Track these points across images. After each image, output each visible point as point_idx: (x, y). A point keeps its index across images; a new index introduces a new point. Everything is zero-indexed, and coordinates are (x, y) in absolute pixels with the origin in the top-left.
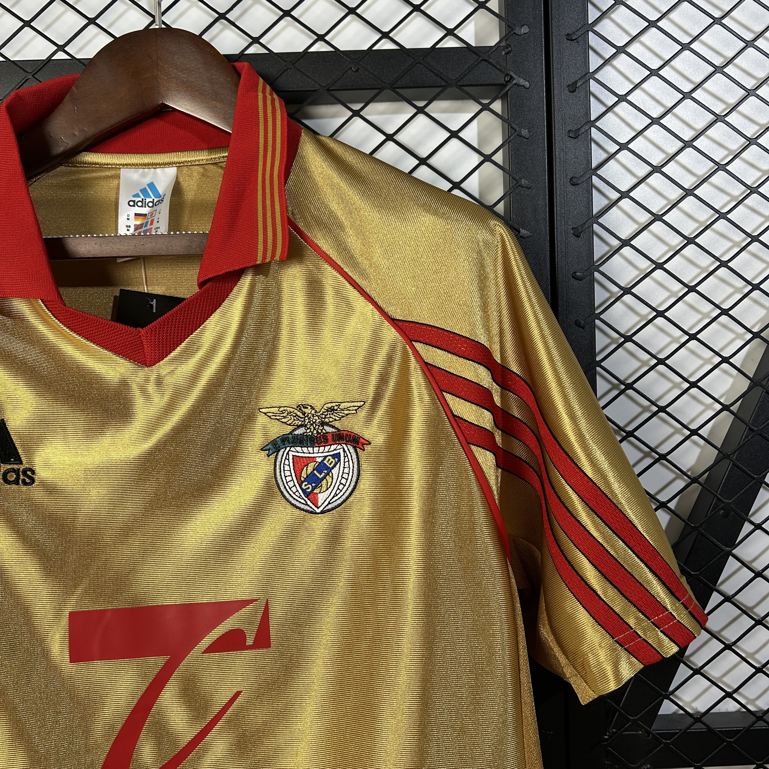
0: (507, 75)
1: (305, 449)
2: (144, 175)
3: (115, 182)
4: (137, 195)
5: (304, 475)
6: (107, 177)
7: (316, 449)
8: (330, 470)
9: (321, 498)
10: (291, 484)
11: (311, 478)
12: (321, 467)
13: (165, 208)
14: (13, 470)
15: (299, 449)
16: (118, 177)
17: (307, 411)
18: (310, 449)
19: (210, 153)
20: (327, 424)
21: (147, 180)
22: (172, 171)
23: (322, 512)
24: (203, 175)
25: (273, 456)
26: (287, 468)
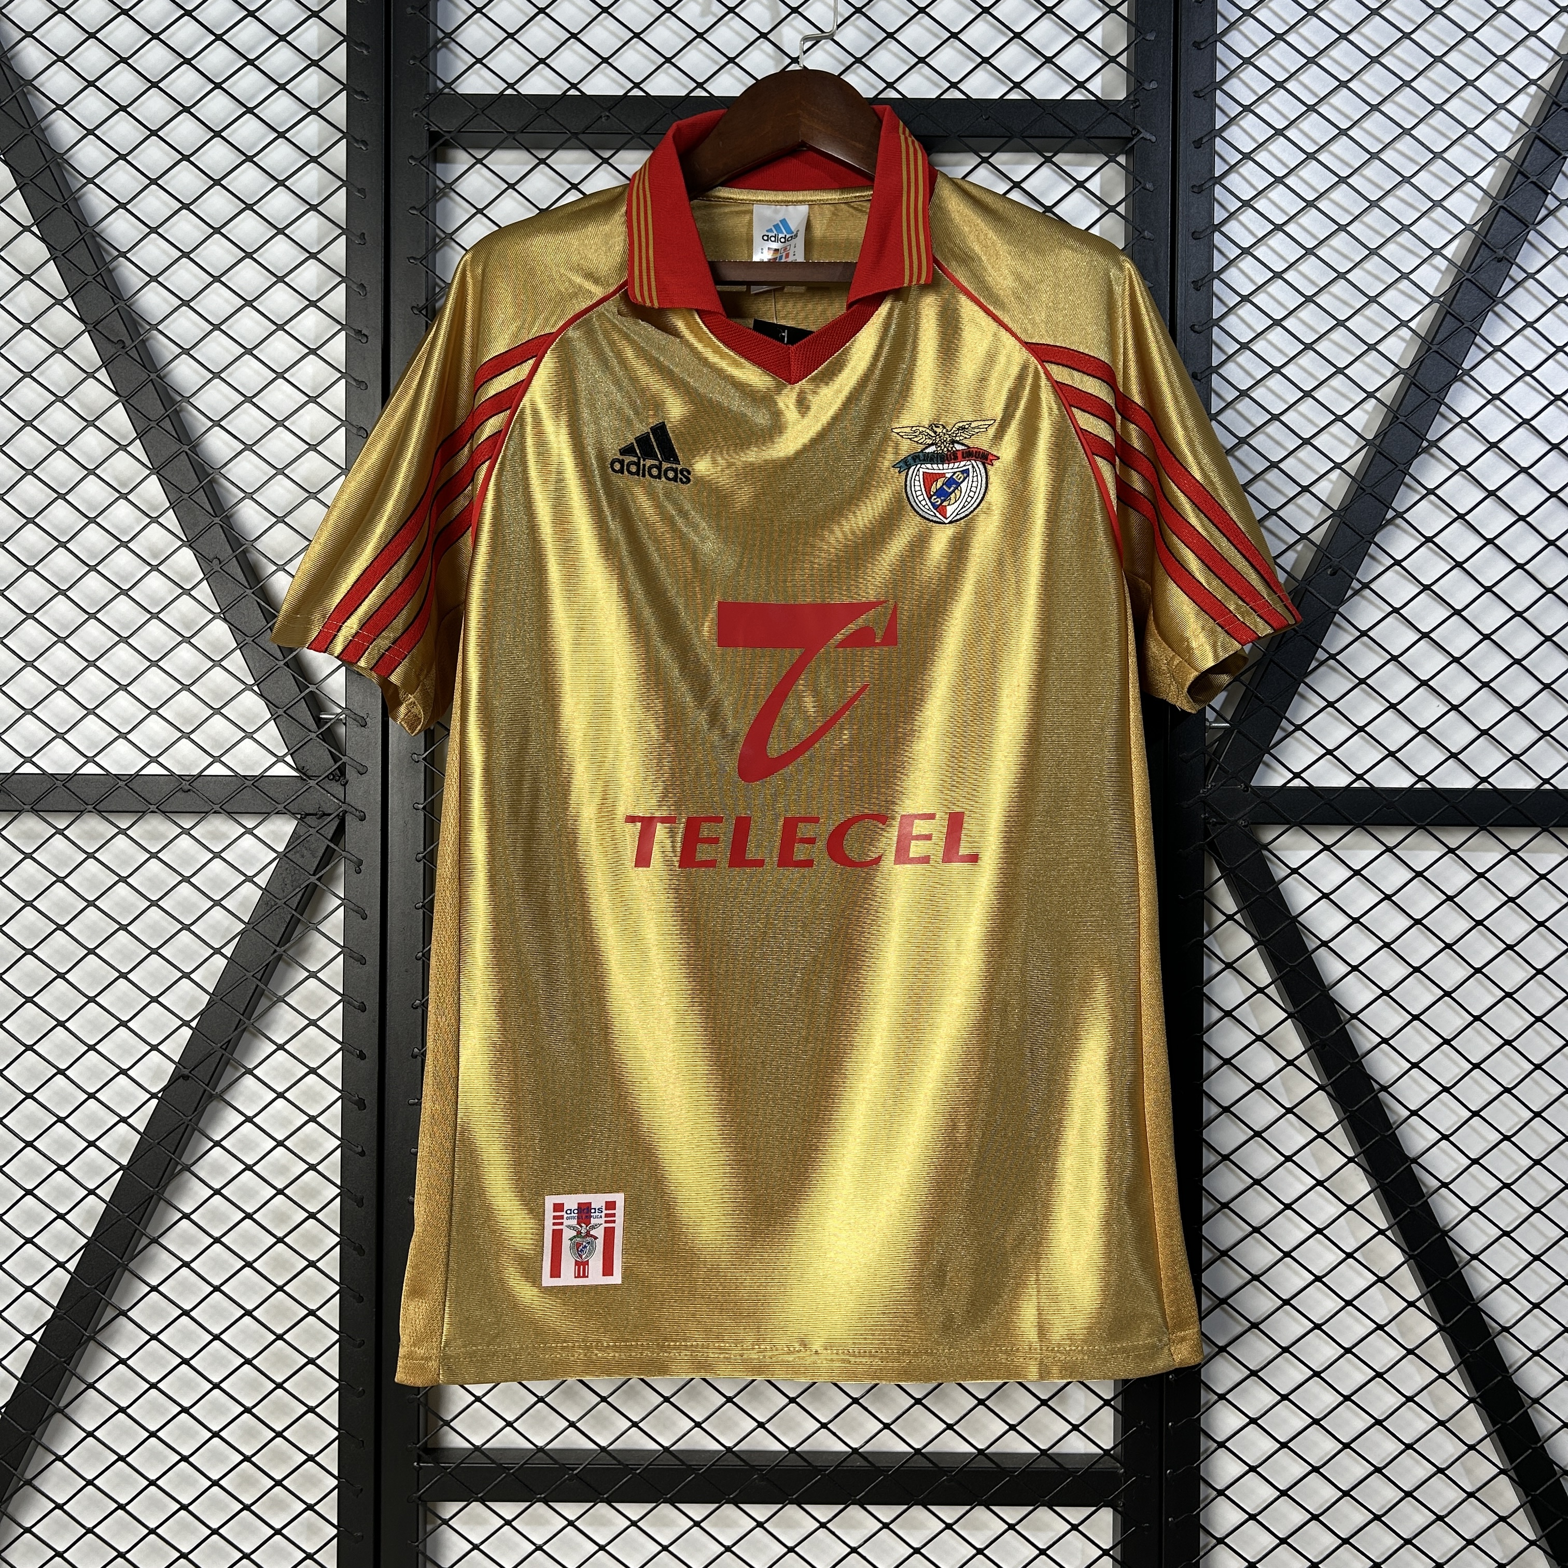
0: (1134, 129)
1: (935, 466)
2: (776, 212)
3: (747, 217)
4: (770, 230)
5: (933, 489)
6: (737, 213)
7: (946, 466)
8: (958, 484)
9: (950, 510)
10: (921, 498)
11: (941, 493)
12: (951, 482)
13: (800, 242)
14: (672, 469)
15: (929, 466)
16: (751, 212)
17: (939, 430)
18: (940, 466)
19: (842, 193)
20: (958, 442)
21: (780, 217)
22: (804, 209)
23: (951, 522)
24: (834, 214)
25: (904, 473)
26: (917, 483)
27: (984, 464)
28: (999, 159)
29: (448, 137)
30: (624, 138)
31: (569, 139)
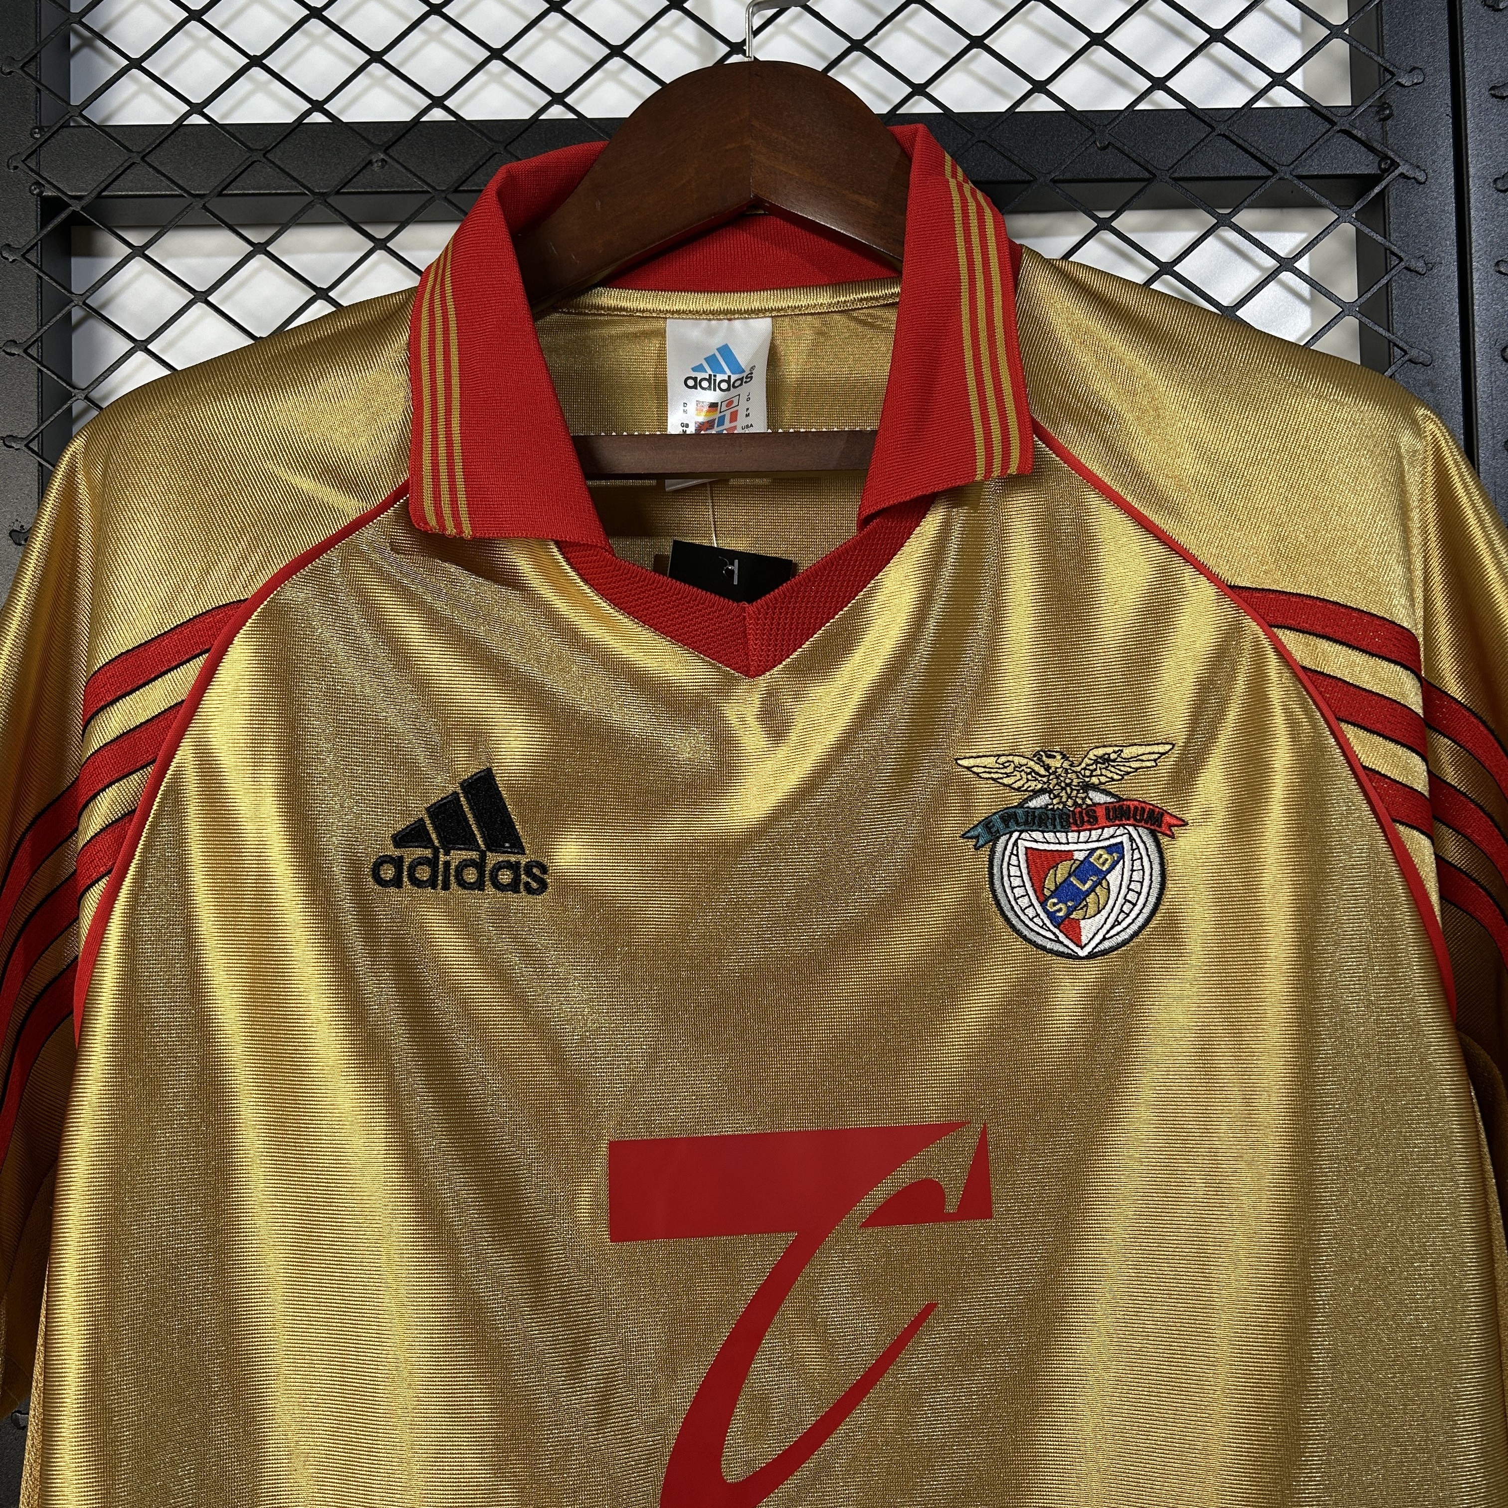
0: (1385, 157)
1: (1050, 836)
2: (710, 332)
3: (655, 343)
4: (699, 368)
5: (1050, 884)
6: (635, 336)
7: (1072, 836)
9: (1087, 928)
10: (1024, 902)
11: (1063, 891)
12: (1085, 869)
13: (757, 389)
14: (509, 865)
15: (1037, 835)
16: (661, 334)
17: (1055, 763)
18: (1062, 836)
19: (836, 293)
20: (1095, 788)
21: (717, 342)
22: (763, 325)
23: (1091, 956)
24: (820, 333)
25: (985, 852)
26: (1014, 871)
27: (1153, 834)
28: (1127, 221)
29: (76, 207)
30: (416, 201)
31: (310, 205)
